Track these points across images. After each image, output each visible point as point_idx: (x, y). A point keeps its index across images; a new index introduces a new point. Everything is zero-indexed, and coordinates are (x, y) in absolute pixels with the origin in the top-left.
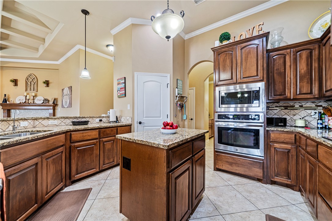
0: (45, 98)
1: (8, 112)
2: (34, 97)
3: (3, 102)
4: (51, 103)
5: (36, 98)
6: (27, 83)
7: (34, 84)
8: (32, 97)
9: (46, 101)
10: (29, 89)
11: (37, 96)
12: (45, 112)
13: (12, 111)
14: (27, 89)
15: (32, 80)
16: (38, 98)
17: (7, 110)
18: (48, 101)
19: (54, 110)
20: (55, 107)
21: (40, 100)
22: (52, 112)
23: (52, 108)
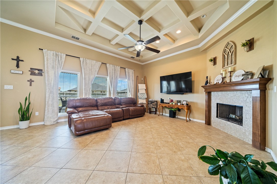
0: (246, 71)
1: (209, 94)
2: (230, 73)
3: (205, 85)
4: (256, 77)
5: (234, 75)
6: (224, 57)
7: (232, 54)
8: (229, 74)
9: (248, 75)
10: (226, 64)
11: (236, 71)
12: (247, 95)
13: (212, 93)
14: (224, 65)
15: (230, 50)
16: (236, 73)
17: (208, 92)
18: (252, 75)
19: (264, 90)
20: (265, 84)
21: (238, 76)
22: (259, 96)
23: (257, 86)
